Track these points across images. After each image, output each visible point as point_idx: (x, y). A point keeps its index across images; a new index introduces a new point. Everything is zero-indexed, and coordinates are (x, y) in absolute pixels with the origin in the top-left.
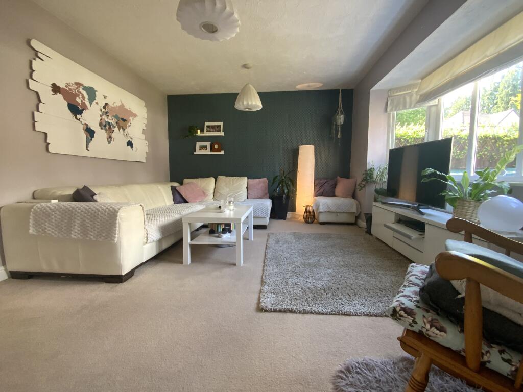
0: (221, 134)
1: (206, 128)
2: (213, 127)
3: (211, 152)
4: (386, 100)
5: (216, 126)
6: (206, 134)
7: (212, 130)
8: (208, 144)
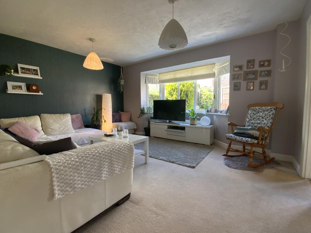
0: (39, 77)
1: (19, 69)
2: (29, 70)
3: (27, 92)
4: (145, 78)
5: (32, 69)
6: (21, 75)
7: (28, 72)
8: (23, 85)
